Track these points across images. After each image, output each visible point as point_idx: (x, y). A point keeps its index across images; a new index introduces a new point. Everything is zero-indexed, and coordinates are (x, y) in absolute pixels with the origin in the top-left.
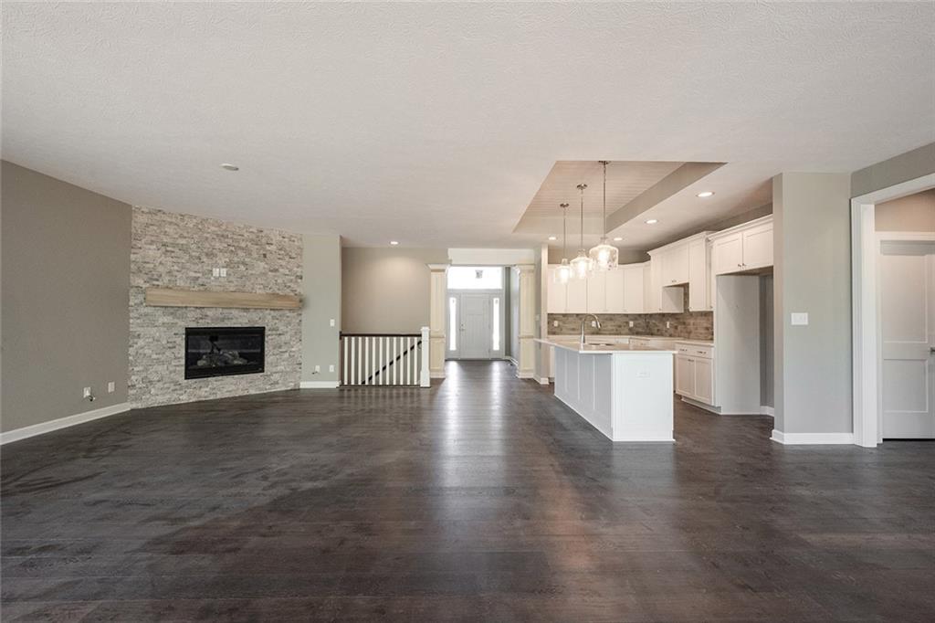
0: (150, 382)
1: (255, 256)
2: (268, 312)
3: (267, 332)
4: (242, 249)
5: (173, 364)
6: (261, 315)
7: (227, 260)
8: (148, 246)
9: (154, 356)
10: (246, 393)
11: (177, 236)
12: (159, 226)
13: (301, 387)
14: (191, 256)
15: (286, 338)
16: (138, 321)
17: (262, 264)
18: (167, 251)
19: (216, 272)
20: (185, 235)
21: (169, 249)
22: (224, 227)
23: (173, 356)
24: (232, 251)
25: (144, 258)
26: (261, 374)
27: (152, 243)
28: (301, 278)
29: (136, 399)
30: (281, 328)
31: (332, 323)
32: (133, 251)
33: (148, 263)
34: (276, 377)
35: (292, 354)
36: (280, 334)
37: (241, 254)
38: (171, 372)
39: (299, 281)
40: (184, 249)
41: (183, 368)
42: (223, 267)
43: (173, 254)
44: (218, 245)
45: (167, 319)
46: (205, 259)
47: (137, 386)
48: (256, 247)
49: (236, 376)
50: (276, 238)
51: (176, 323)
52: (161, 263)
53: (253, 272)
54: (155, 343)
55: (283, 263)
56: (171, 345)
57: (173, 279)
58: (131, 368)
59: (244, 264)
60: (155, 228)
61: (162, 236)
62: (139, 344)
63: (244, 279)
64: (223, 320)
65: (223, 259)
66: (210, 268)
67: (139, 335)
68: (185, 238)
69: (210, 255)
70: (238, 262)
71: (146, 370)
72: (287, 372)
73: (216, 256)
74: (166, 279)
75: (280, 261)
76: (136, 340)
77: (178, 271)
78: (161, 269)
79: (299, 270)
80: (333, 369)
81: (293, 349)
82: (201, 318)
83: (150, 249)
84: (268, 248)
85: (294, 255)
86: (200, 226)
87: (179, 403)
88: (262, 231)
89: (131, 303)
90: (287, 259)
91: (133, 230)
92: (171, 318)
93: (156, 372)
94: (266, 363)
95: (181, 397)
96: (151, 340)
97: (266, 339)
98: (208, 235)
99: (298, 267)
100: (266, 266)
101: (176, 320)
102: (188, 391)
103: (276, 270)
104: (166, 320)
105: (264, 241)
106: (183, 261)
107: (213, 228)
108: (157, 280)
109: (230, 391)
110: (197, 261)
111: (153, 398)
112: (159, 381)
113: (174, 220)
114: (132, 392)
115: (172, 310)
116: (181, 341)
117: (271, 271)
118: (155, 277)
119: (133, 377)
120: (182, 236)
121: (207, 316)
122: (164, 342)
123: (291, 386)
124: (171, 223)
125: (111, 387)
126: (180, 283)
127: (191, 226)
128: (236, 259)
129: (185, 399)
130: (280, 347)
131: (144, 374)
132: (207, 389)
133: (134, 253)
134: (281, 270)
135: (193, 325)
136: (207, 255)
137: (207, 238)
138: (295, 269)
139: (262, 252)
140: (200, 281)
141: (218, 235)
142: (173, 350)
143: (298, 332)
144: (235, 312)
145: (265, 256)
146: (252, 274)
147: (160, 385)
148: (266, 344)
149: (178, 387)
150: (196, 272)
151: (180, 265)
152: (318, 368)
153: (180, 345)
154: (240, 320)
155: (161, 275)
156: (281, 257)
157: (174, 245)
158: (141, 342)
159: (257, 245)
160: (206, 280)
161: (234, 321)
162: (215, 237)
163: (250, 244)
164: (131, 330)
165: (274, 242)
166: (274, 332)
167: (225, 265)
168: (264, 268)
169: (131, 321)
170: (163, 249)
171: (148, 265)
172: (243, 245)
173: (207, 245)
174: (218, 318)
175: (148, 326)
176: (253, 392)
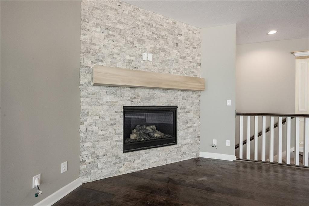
0: (97, 156)
1: (171, 44)
2: (179, 92)
3: (179, 110)
4: (163, 37)
5: (115, 139)
6: (175, 95)
7: (152, 46)
8: (95, 29)
9: (100, 133)
10: (165, 163)
11: (116, 21)
12: (103, 10)
13: (200, 156)
14: (127, 41)
15: (191, 115)
16: (87, 99)
17: (175, 52)
18: (109, 35)
19: (145, 56)
20: (123, 21)
21: (110, 32)
22: (150, 17)
23: (114, 133)
24: (155, 39)
25: (91, 39)
26: (175, 146)
27: (97, 25)
28: (200, 65)
29: (87, 173)
30: (188, 107)
31: (229, 103)
32: (83, 32)
33: (94, 44)
34: (184, 149)
35: (194, 129)
36: (187, 112)
37: (162, 41)
38: (113, 147)
39: (199, 67)
40: (121, 33)
41: (122, 143)
42: (150, 52)
43: (114, 38)
44: (146, 33)
45: (109, 98)
46: (137, 44)
47: (87, 161)
48: (172, 36)
49: (159, 149)
50: (184, 30)
51: (116, 102)
52: (104, 46)
53: (170, 58)
54: (101, 120)
55: (188, 51)
56: (112, 122)
57: (114, 61)
58: (82, 145)
59: (164, 51)
60: (100, 12)
61: (105, 20)
62: (88, 121)
63: (163, 64)
64: (150, 99)
65: (149, 45)
66: (140, 53)
67: (88, 113)
68: (123, 23)
69: (140, 41)
70: (160, 49)
71: (93, 146)
72: (191, 144)
73: (144, 42)
74: (109, 60)
75: (187, 50)
76: (86, 117)
77: (117, 54)
78: (104, 51)
79: (199, 58)
80: (230, 143)
81: (195, 125)
82: (135, 98)
83: (95, 31)
84: (180, 38)
85: (195, 46)
86: (133, 14)
87: (119, 174)
88: (175, 23)
89: (82, 82)
90: (191, 47)
91: (82, 12)
92: (112, 96)
93: (102, 148)
94: (178, 136)
95: (120, 170)
96: (97, 117)
97: (178, 116)
98: (139, 23)
99: (198, 56)
100: (178, 54)
101: (116, 100)
102: (126, 163)
103: (184, 58)
104: (109, 100)
105: (176, 32)
106: (121, 45)
107: (143, 17)
108: (102, 61)
109: (155, 162)
110: (131, 46)
111: (99, 172)
112: (104, 156)
113: (114, 6)
114: (83, 167)
115: (112, 90)
116: (120, 118)
117: (181, 58)
118: (100, 58)
119: (84, 153)
120: (120, 22)
121: (138, 96)
122: (108, 119)
123: (194, 156)
124: (111, 8)
125: (64, 167)
126: (119, 65)
127: (127, 13)
128: (158, 46)
129: (124, 170)
130: (187, 123)
131: (92, 150)
132: (139, 161)
133: (84, 35)
134: (188, 58)
135: (129, 104)
136: (138, 40)
137: (138, 26)
138: (196, 58)
139: (175, 41)
140: (133, 64)
141: (145, 23)
142: (114, 127)
143: (198, 111)
144: (158, 93)
145: (177, 44)
146: (169, 60)
147: (104, 159)
148: (178, 120)
149: (118, 160)
150: (130, 55)
151: (119, 48)
152: (215, 142)
153: (119, 122)
154: (161, 100)
155: (104, 57)
156: (187, 46)
157: (115, 29)
158: (90, 120)
159: (172, 35)
160: (139, 64)
161: (157, 100)
162: (144, 25)
163: (167, 34)
164: (82, 108)
165: (183, 33)
166: (183, 110)
167: (151, 50)
168: (177, 55)
169: (82, 99)
170: (106, 32)
171: (94, 47)
172: (163, 34)
173: (138, 32)
174: (146, 98)
175: (95, 105)
176: (170, 162)
